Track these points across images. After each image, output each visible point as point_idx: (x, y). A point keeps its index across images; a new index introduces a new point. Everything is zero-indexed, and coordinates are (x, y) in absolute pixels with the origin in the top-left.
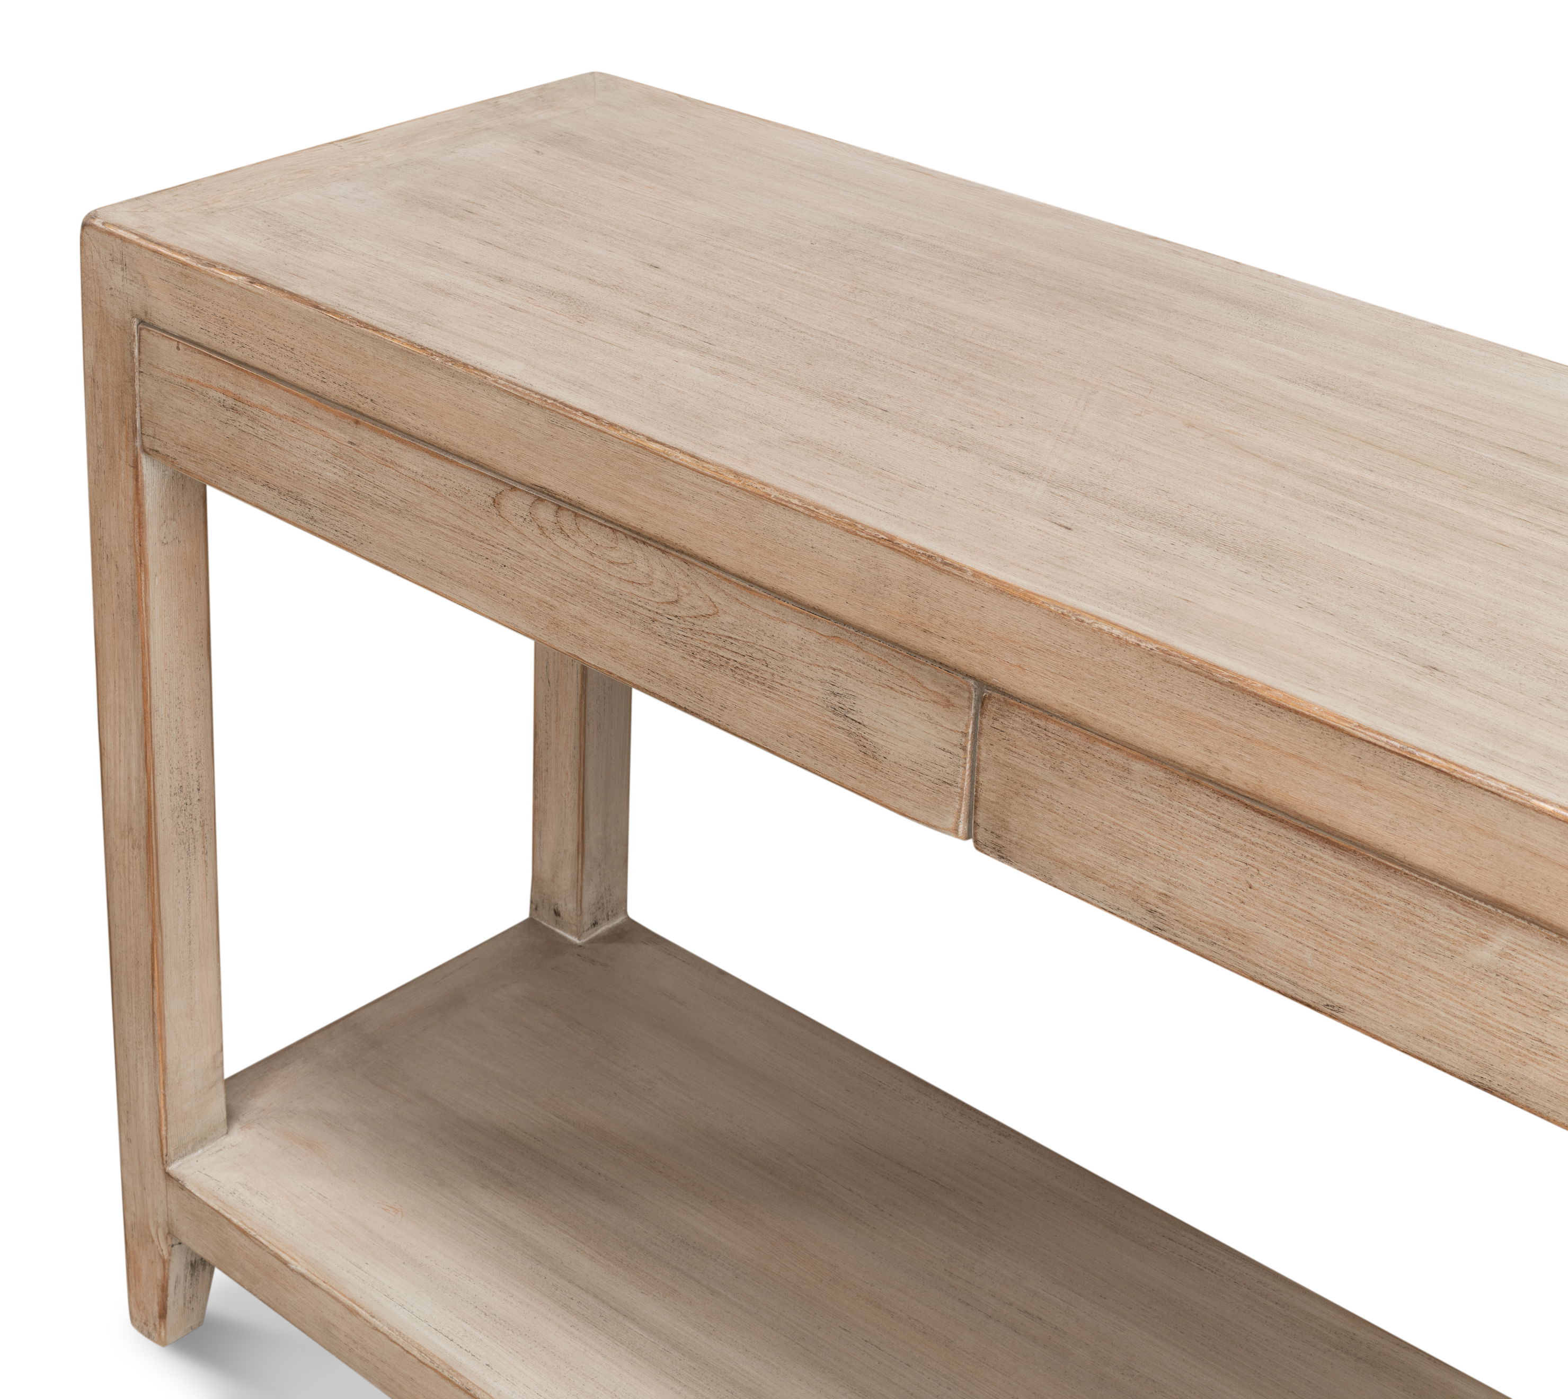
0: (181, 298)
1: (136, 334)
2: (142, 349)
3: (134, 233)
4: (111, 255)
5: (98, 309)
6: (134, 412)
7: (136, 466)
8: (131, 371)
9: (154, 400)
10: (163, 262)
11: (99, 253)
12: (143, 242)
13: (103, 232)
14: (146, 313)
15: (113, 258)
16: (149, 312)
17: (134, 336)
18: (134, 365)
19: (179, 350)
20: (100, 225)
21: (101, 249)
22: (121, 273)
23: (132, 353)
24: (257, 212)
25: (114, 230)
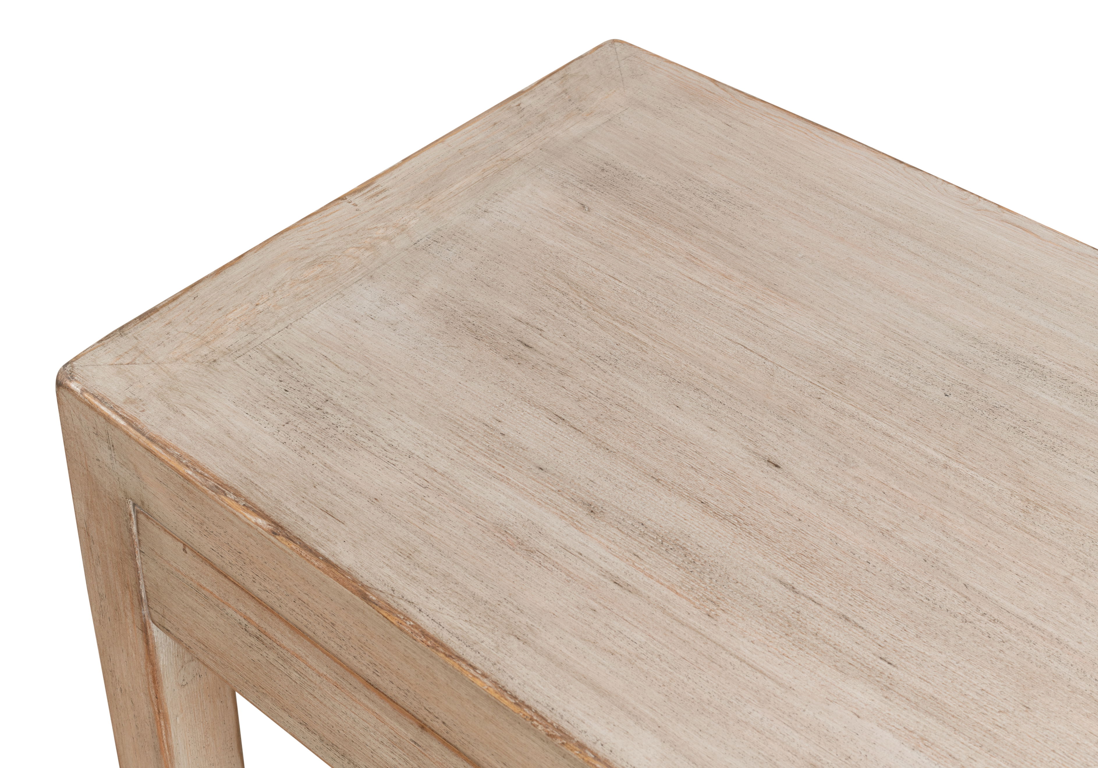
0: (184, 509)
1: (132, 513)
2: (141, 532)
3: (120, 415)
4: (94, 428)
5: (85, 472)
6: (138, 584)
7: (145, 630)
8: (131, 545)
9: (159, 584)
10: (158, 464)
11: (80, 420)
12: (132, 432)
13: (82, 402)
14: (143, 503)
15: (97, 432)
16: (146, 503)
17: (130, 515)
18: (133, 541)
19: (186, 552)
20: (78, 390)
21: (82, 417)
22: (109, 452)
23: (130, 531)
25: (96, 403)
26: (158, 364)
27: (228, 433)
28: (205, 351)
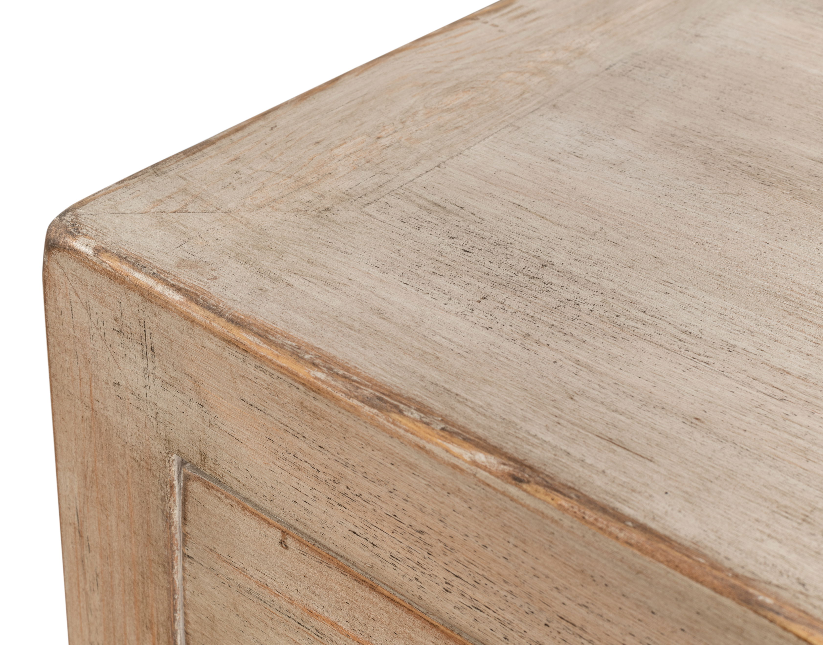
0: (298, 454)
1: (176, 483)
2: (190, 517)
3: (173, 286)
4: (116, 320)
5: (88, 414)
6: (172, 620)
8: (166, 546)
9: (218, 616)
10: (251, 368)
11: (88, 309)
13: (96, 270)
14: (203, 456)
15: (121, 327)
16: (211, 455)
17: (172, 487)
18: (171, 537)
19: (286, 547)
20: (89, 251)
21: (93, 303)
22: (142, 363)
23: (168, 517)
24: (422, 207)
25: (125, 269)
26: (228, 212)
27: (380, 313)
28: (306, 196)
